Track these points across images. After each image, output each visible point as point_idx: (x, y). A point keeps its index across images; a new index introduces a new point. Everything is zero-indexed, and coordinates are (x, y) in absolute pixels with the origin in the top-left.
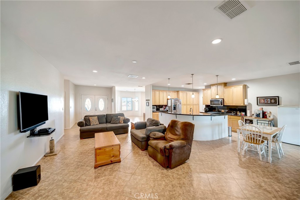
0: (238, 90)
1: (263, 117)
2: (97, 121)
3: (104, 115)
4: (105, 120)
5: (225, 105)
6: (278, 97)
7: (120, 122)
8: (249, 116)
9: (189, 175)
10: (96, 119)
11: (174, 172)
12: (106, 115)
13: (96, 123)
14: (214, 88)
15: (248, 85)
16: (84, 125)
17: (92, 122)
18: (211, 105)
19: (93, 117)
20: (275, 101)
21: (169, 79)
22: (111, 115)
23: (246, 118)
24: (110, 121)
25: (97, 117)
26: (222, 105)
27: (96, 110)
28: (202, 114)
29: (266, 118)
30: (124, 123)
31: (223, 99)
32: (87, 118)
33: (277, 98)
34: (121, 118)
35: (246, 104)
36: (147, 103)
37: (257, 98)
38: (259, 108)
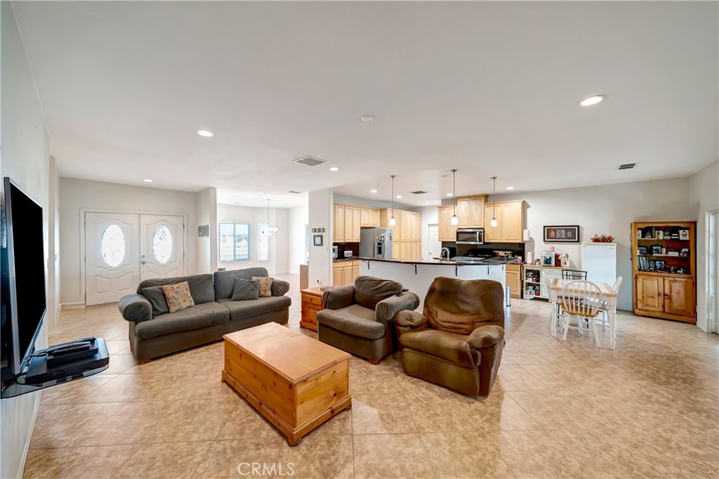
0: (511, 209)
1: (556, 265)
2: (189, 295)
3: (208, 277)
4: (211, 292)
5: (486, 241)
6: (578, 226)
7: (262, 293)
8: (531, 262)
9: (423, 405)
10: (185, 291)
11: (388, 405)
12: (216, 274)
13: (188, 304)
14: (463, 206)
15: (528, 202)
16: (148, 314)
17: (174, 301)
18: (457, 243)
19: (176, 285)
20: (572, 234)
21: (393, 177)
22: (231, 276)
23: (529, 268)
24: (228, 292)
25: (186, 283)
26: (480, 241)
27: (143, 263)
28: (437, 261)
29: (560, 266)
30: (272, 295)
31: (483, 229)
32: (155, 288)
33: (577, 228)
34: (263, 280)
35: (526, 238)
36: (314, 236)
37: (545, 227)
38: (548, 246)
